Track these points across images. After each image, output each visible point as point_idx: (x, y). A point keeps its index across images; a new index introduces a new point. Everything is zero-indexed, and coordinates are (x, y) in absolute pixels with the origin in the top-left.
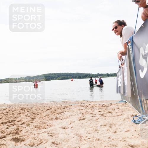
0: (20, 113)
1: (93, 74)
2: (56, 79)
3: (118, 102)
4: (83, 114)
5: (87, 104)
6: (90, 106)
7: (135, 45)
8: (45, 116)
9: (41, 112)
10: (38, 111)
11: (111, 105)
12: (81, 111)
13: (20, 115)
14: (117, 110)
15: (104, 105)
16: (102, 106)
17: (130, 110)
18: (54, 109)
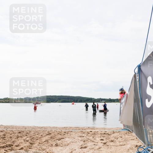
0: (18, 137)
1: (95, 98)
2: (56, 102)
3: (121, 130)
4: (84, 141)
5: (89, 130)
6: (92, 133)
7: (142, 73)
8: (45, 142)
9: (40, 136)
10: (37, 136)
11: (114, 133)
12: (82, 138)
13: (18, 138)
14: (120, 139)
15: (106, 133)
16: (105, 134)
17: (134, 140)
18: (54, 134)
